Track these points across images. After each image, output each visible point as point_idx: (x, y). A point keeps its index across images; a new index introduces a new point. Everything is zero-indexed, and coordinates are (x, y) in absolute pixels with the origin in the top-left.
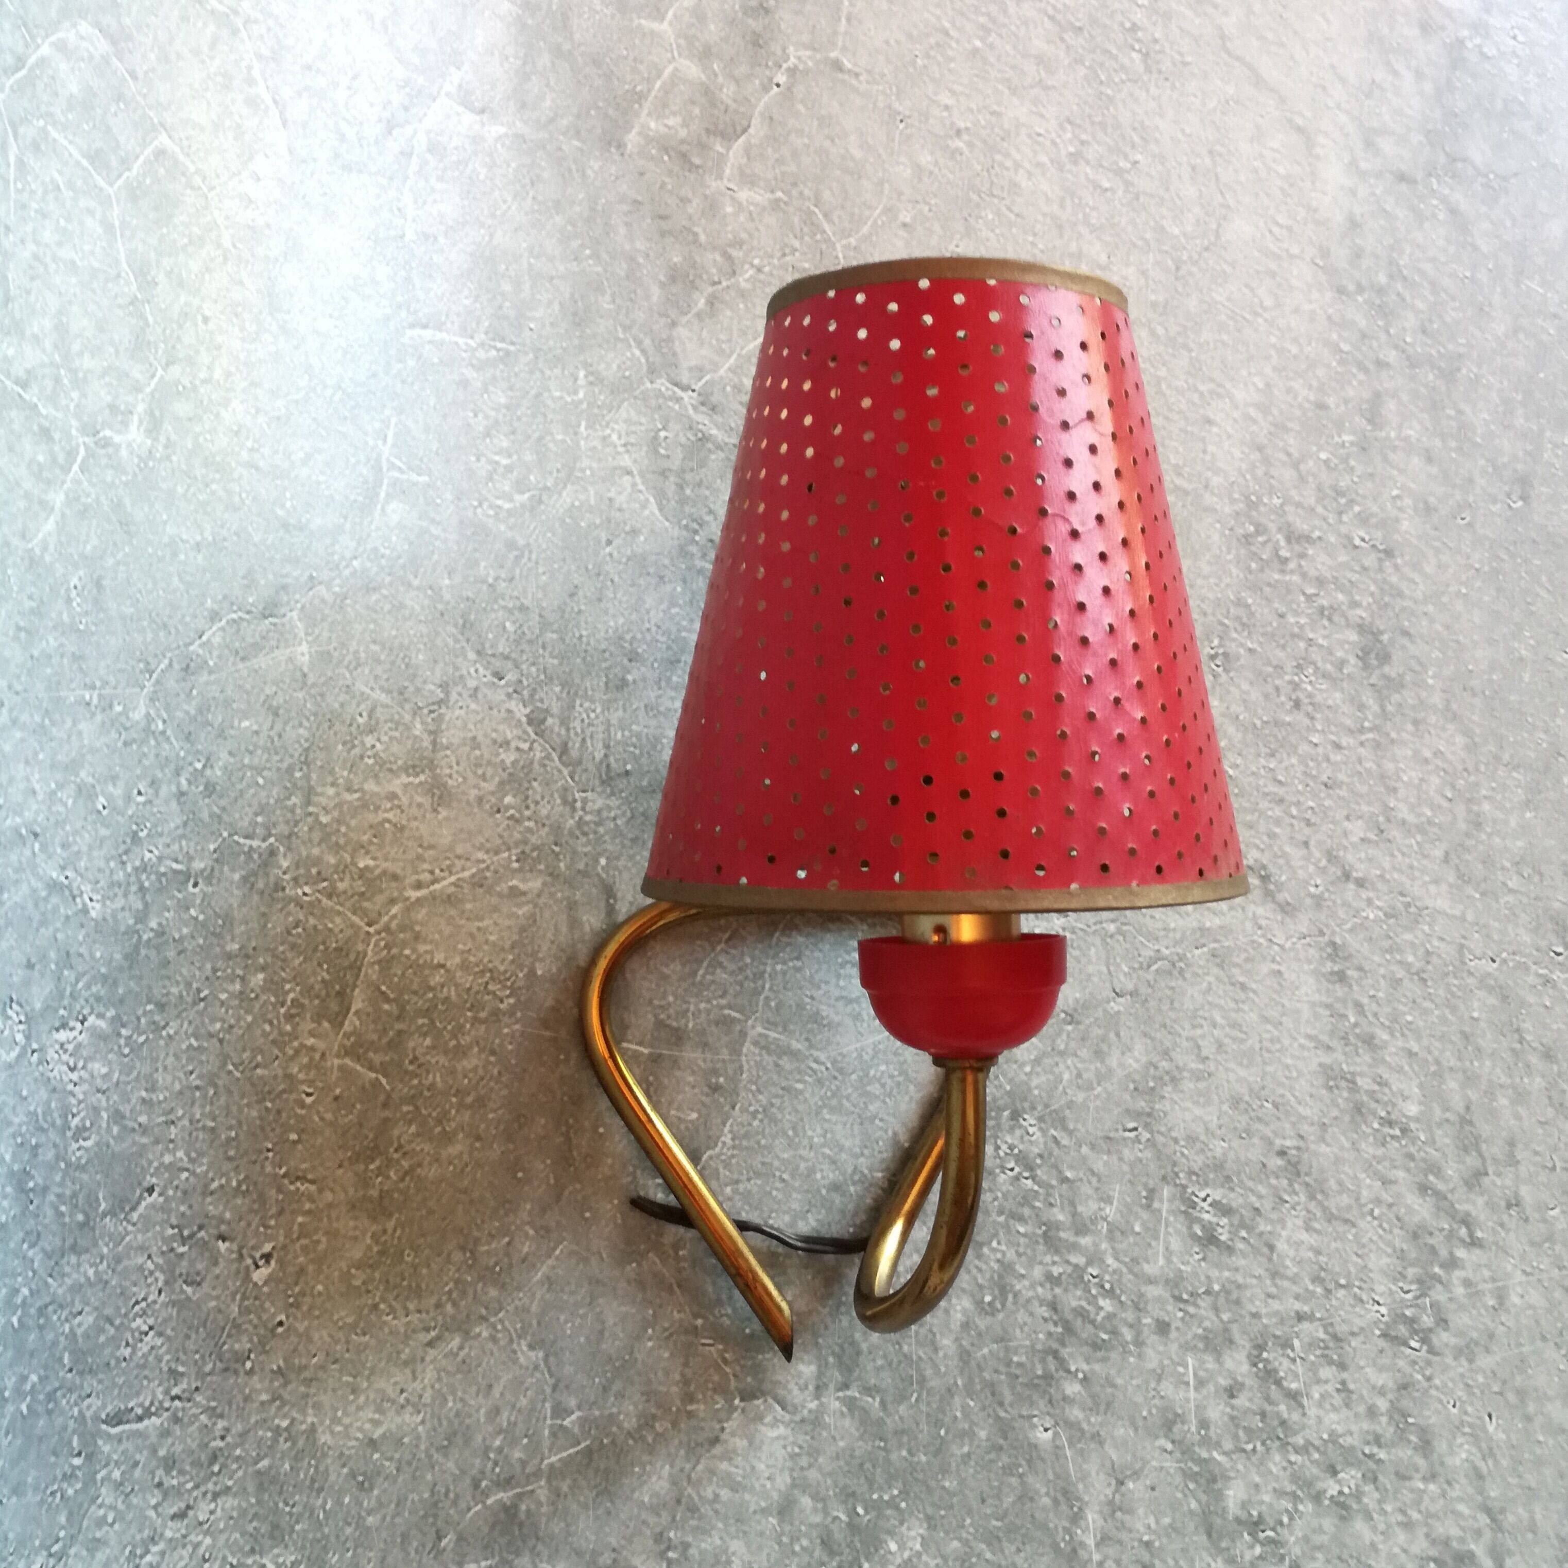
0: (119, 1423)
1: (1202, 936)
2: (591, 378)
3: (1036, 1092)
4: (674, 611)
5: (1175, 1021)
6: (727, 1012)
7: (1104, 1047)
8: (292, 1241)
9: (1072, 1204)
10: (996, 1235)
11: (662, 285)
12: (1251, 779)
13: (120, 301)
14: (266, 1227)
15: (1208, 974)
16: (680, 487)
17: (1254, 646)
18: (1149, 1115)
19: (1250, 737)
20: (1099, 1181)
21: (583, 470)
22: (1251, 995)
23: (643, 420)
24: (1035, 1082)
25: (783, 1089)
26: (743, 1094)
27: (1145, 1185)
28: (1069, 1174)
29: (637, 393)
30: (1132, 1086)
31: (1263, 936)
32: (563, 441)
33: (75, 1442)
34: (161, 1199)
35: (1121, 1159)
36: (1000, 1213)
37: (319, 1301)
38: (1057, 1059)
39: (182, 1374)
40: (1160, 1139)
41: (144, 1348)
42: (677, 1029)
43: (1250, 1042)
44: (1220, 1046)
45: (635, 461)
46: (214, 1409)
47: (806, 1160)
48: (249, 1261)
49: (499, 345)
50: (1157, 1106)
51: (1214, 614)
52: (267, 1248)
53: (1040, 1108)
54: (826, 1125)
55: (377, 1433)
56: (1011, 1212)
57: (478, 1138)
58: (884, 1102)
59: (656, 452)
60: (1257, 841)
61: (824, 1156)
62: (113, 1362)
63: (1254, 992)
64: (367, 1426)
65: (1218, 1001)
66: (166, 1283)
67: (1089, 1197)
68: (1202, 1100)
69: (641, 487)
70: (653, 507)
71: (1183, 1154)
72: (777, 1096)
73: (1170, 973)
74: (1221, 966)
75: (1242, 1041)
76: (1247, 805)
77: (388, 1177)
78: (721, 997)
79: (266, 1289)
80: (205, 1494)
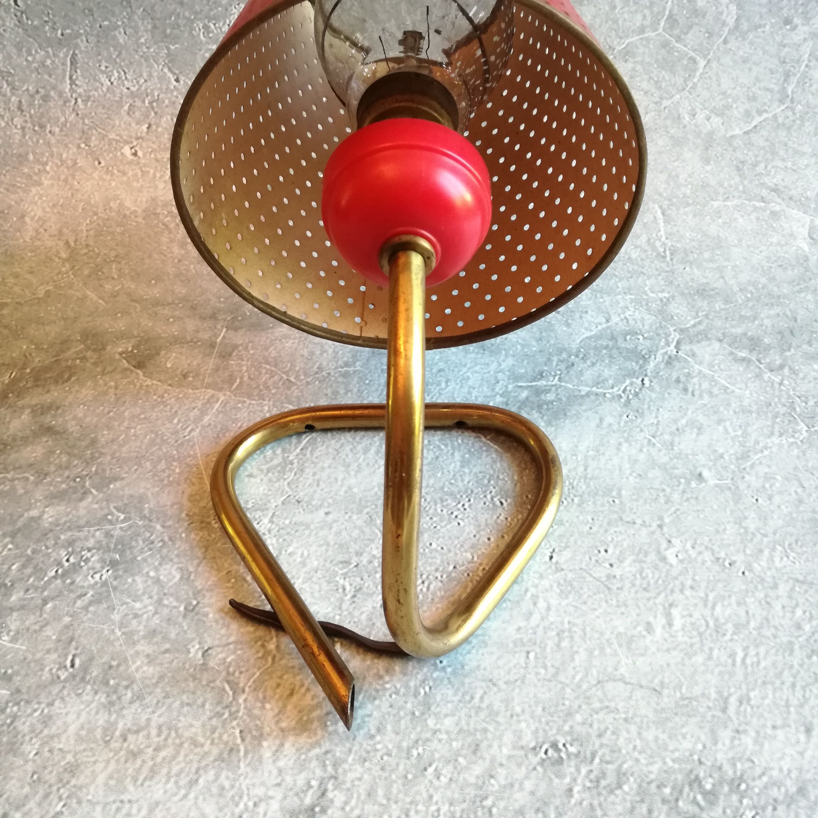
0: (72, 63)
1: (254, 738)
2: (665, 300)
3: (130, 580)
4: (519, 347)
5: (170, 707)
6: (238, 381)
7: (158, 639)
8: (141, 168)
9: (23, 607)
10: (17, 547)
11: (745, 334)
12: (425, 795)
13: (608, 40)
14: (151, 153)
15: (212, 743)
16: (606, 347)
17: (576, 796)
18: (83, 679)
19: (472, 792)
20: (35, 631)
21: (602, 297)
22: (183, 792)
23: (646, 327)
24: (138, 579)
25: (176, 412)
26: (177, 390)
27: (17, 673)
28: (49, 605)
29: (664, 323)
30: (114, 663)
31: (246, 809)
32: (618, 287)
33: (68, 31)
34: (172, 87)
35: (48, 651)
36: (34, 552)
37: (107, 184)
38: (155, 597)
39: (86, 105)
40: (55, 690)
41: (104, 79)
42: (230, 355)
43: (131, 788)
44: (134, 755)
45: (617, 324)
46: (66, 126)
47: (119, 425)
48: (135, 143)
49: (668, 253)
50: (89, 687)
51: (601, 746)
52: (140, 154)
53: (115, 583)
54: (141, 437)
55: (27, 219)
56: (32, 559)
57: (180, 261)
58: (151, 471)
59: (627, 334)
60: (353, 802)
61: (119, 436)
62: (100, 58)
63: (185, 796)
64: (33, 214)
65: (182, 753)
66: (132, 93)
67: (23, 622)
68: (83, 733)
69: (600, 327)
70: (588, 334)
71: (35, 710)
72: (171, 409)
73: (219, 703)
74: (220, 758)
75: (135, 780)
76: (394, 791)
77: (166, 217)
78: (249, 378)
79: (119, 154)
80: (26, 122)
